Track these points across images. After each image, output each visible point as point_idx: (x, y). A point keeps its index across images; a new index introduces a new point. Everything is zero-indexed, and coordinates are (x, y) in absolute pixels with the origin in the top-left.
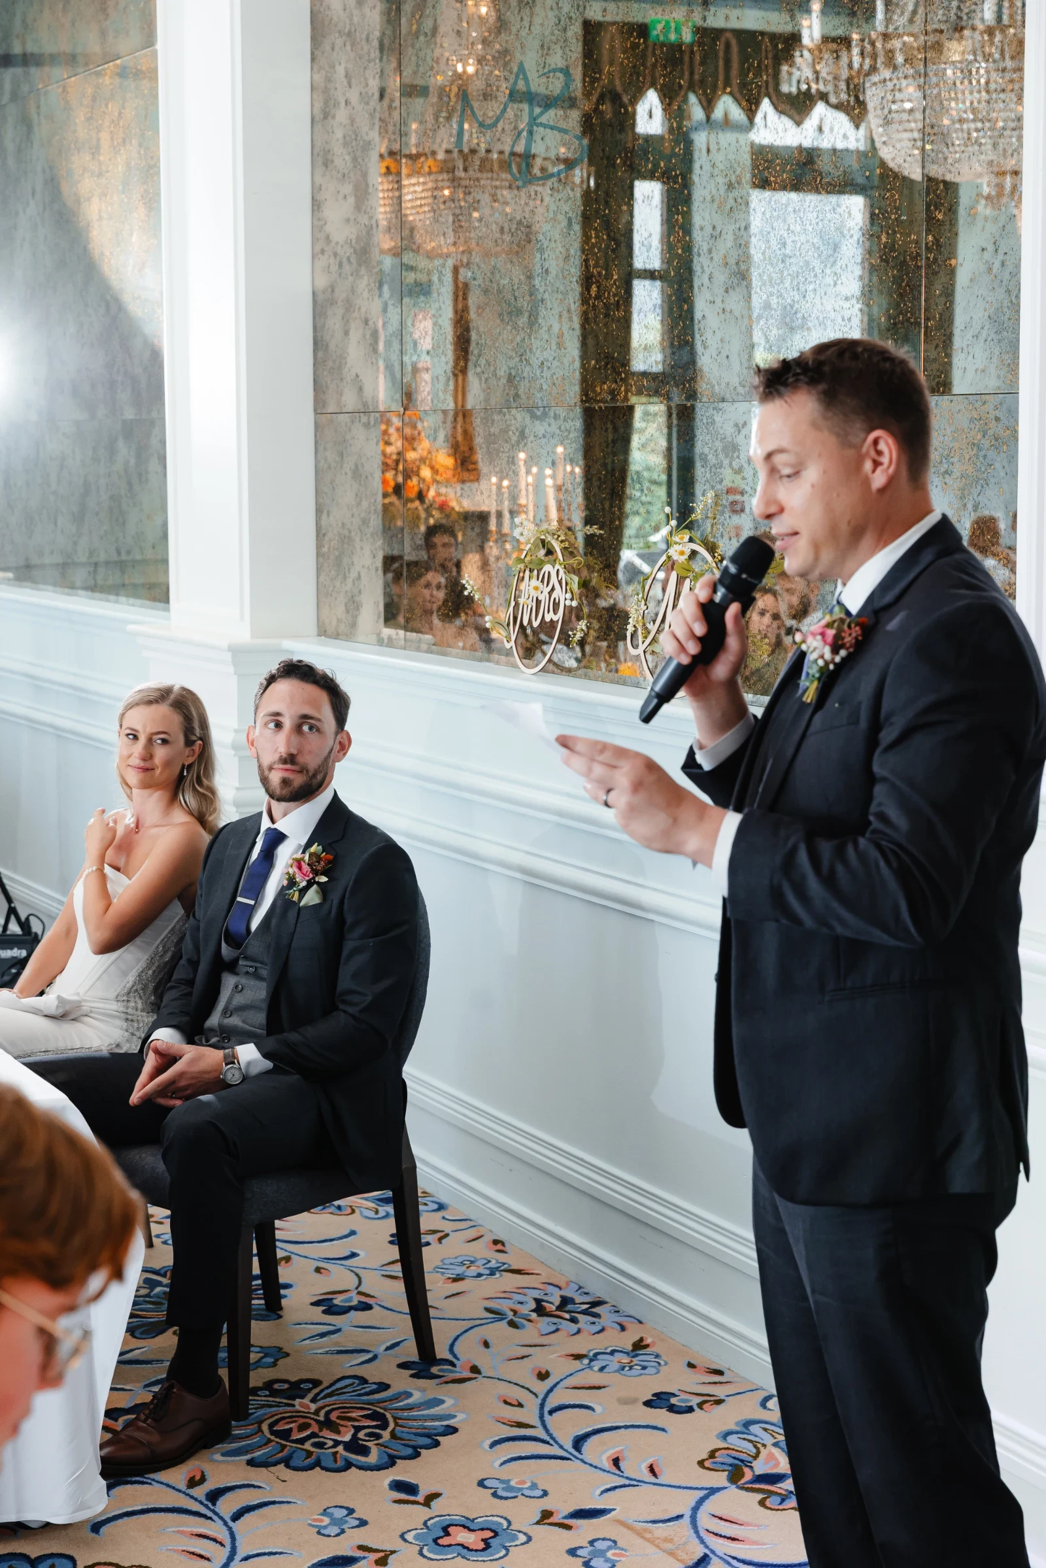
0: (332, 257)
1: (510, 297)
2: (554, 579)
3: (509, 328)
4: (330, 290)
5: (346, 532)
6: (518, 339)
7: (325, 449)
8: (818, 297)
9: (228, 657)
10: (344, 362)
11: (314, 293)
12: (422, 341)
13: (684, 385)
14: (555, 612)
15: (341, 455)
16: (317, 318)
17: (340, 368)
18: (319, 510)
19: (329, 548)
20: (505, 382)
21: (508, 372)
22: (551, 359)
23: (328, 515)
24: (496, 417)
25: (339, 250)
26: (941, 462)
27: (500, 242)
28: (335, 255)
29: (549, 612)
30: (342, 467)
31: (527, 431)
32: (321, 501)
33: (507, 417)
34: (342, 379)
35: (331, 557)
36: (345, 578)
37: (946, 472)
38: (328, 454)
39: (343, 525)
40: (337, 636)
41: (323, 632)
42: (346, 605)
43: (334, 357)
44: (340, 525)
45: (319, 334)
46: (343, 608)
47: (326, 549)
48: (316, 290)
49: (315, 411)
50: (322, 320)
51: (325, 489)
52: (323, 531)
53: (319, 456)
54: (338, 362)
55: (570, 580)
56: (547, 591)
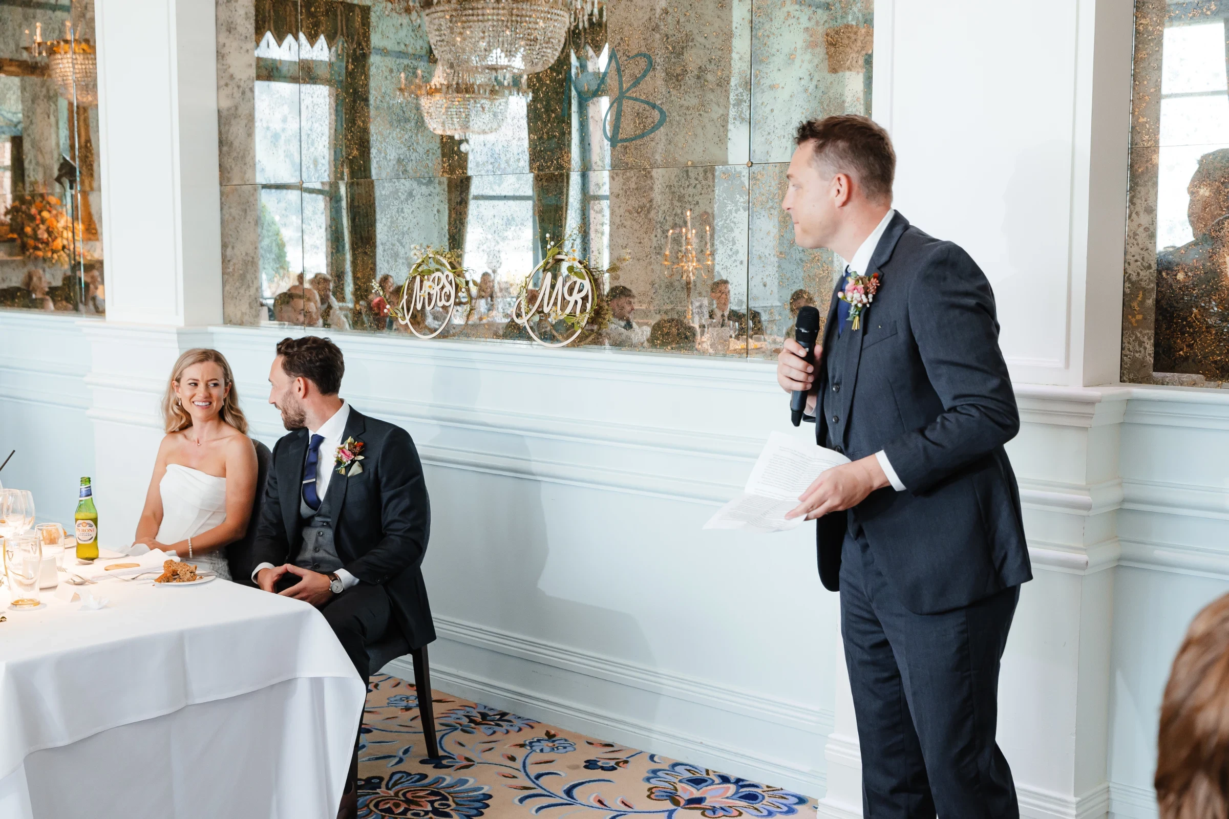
0: (236, 89)
1: (398, 111)
2: (444, 280)
3: (398, 130)
4: (233, 109)
5: (250, 259)
6: (406, 137)
7: (230, 207)
9: (175, 337)
10: (247, 153)
11: (218, 111)
12: (319, 140)
13: (552, 162)
15: (245, 211)
16: (222, 127)
17: (243, 157)
18: (224, 246)
19: (234, 269)
20: (394, 162)
21: (397, 157)
23: (233, 248)
24: (386, 185)
25: (242, 84)
26: (767, 202)
27: (389, 77)
28: (239, 87)
30: (245, 218)
31: (414, 192)
32: (226, 240)
33: (397, 184)
34: (245, 164)
35: (236, 275)
36: (249, 287)
37: (772, 207)
38: (233, 211)
39: (247, 254)
40: (241, 324)
41: (228, 321)
42: (250, 304)
43: (238, 150)
44: (244, 254)
45: (224, 137)
46: (247, 306)
47: (231, 270)
48: (221, 109)
49: (221, 184)
50: (227, 128)
51: (230, 233)
52: (229, 259)
53: (224, 212)
54: (241, 154)
55: (458, 282)
56: (437, 288)
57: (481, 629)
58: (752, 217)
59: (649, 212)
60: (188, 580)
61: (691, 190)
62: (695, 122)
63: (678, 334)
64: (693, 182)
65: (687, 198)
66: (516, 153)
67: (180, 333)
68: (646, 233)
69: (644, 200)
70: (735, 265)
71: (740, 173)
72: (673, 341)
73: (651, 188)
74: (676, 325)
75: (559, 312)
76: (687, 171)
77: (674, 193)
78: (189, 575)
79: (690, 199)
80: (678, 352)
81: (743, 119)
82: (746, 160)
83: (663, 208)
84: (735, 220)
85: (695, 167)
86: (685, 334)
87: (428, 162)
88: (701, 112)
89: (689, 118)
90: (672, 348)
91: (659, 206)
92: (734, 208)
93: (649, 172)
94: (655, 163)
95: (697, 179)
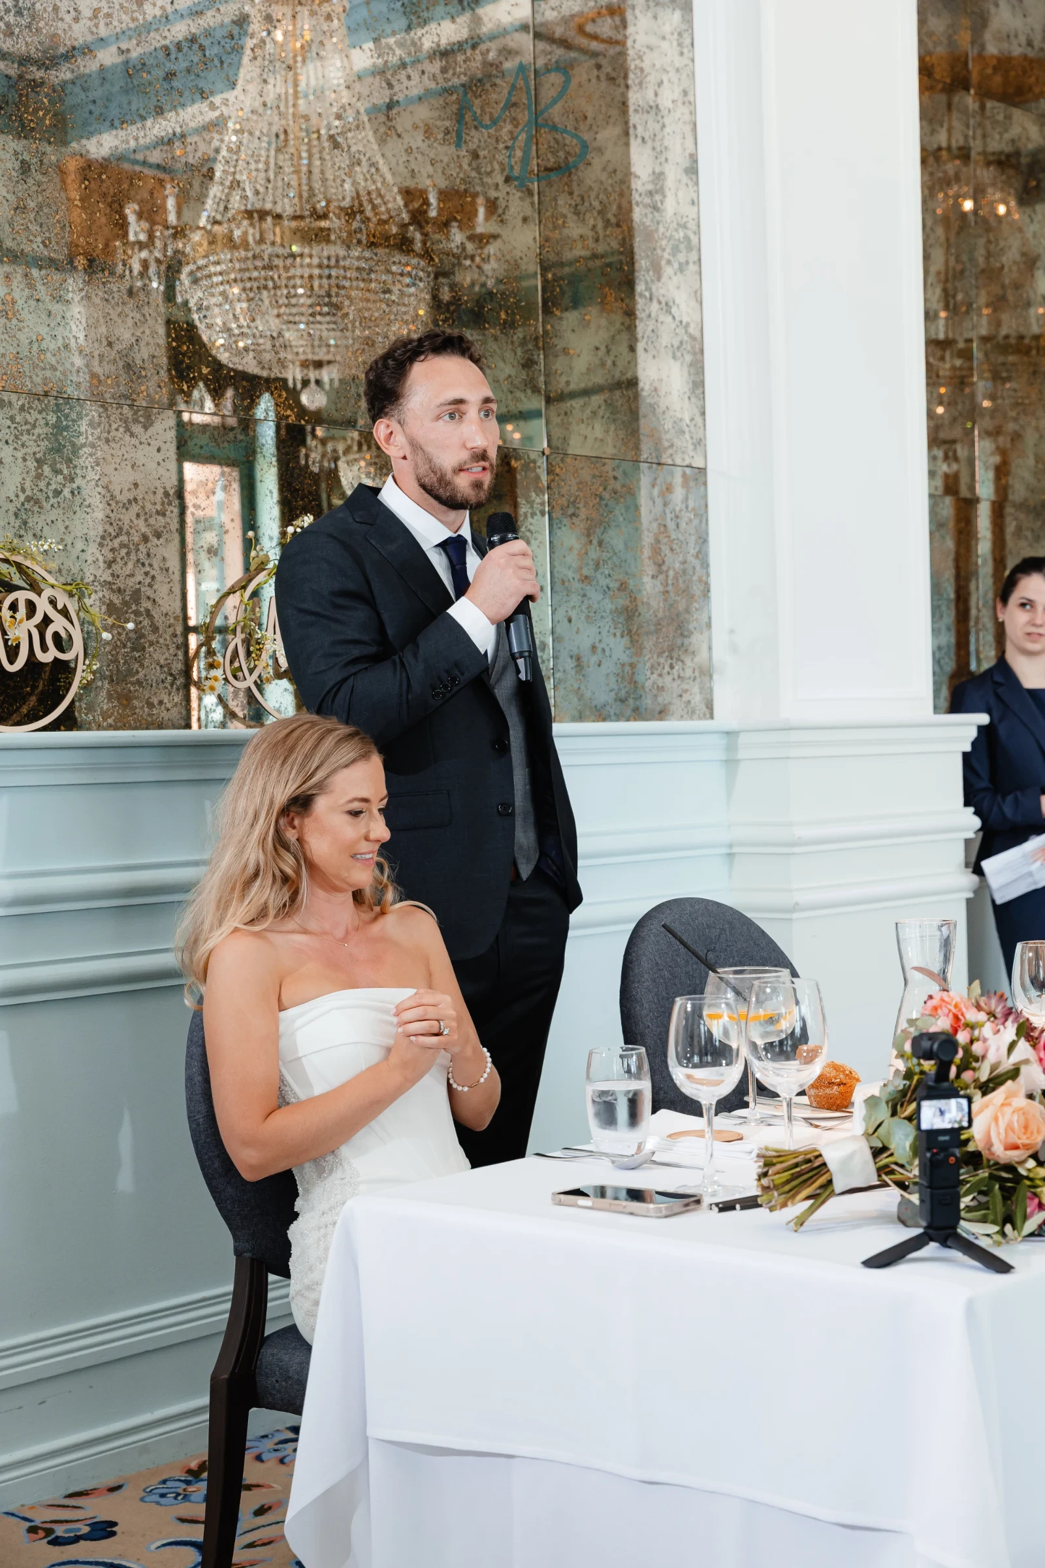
2: (44, 608)
71: (534, 462)
81: (534, 389)
84: (532, 528)
92: (530, 511)
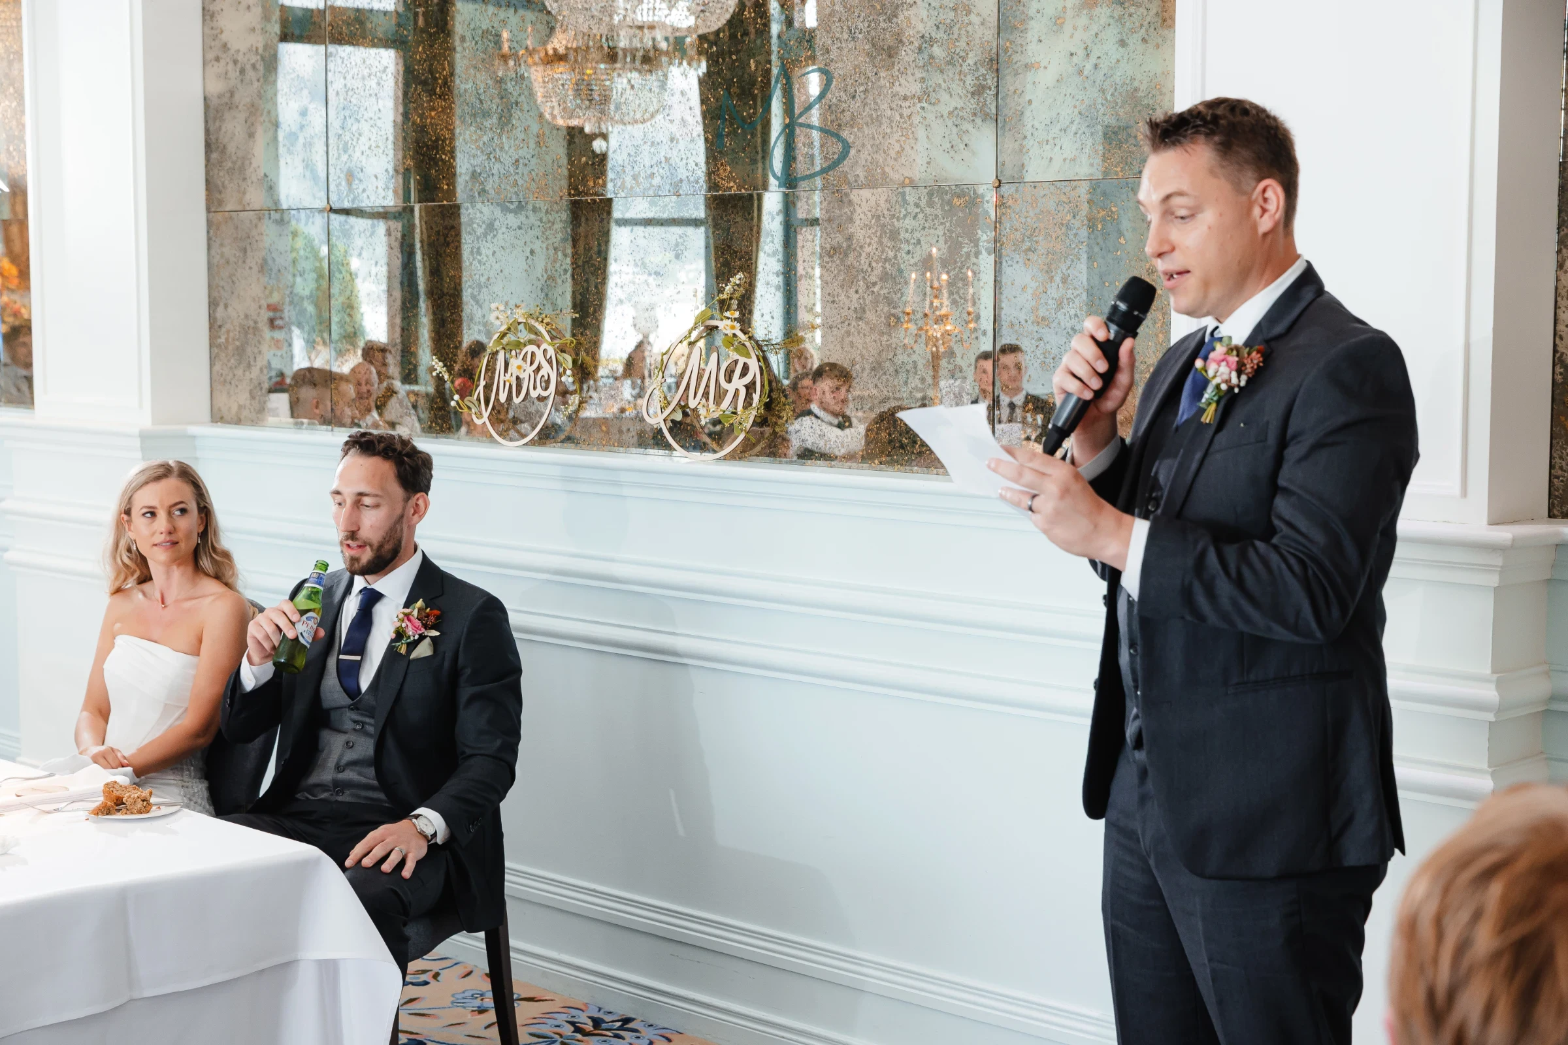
0: (231, 65)
2: (539, 357)
3: (472, 129)
4: (228, 95)
5: (251, 323)
6: (485, 139)
7: (222, 245)
8: (870, 97)
9: (137, 442)
10: (247, 162)
11: (205, 99)
12: (354, 143)
14: (546, 389)
15: (245, 251)
16: (210, 122)
17: (242, 169)
18: (213, 304)
19: (227, 339)
20: (467, 178)
21: (471, 169)
22: (529, 156)
23: (226, 306)
25: (240, 57)
26: (1023, 241)
28: (235, 62)
29: (535, 388)
30: (244, 262)
31: (497, 223)
32: (216, 294)
34: (244, 179)
35: (230, 348)
36: (249, 366)
37: (1029, 249)
38: (227, 250)
39: (247, 316)
40: (238, 422)
41: (218, 417)
42: (251, 392)
43: (234, 158)
44: (242, 316)
45: (213, 137)
46: (247, 395)
47: (222, 340)
48: (208, 95)
49: (208, 210)
50: (217, 124)
51: (222, 283)
52: (219, 323)
53: (213, 252)
54: (239, 163)
55: (561, 359)
56: (530, 370)
57: (594, 890)
58: (1001, 263)
59: (846, 255)
60: (140, 812)
61: (908, 223)
62: (916, 119)
63: (890, 442)
64: (912, 209)
65: (903, 235)
66: (648, 164)
67: (144, 437)
68: (842, 287)
69: (839, 238)
70: (974, 336)
71: (983, 196)
72: (882, 452)
73: (851, 220)
74: (886, 429)
75: (712, 406)
76: (903, 194)
77: (884, 226)
78: (139, 805)
79: (908, 236)
80: (890, 468)
81: (986, 117)
82: (992, 178)
83: (867, 249)
84: (975, 268)
85: (915, 187)
86: (900, 442)
87: (516, 177)
88: (925, 105)
89: (906, 112)
90: (881, 463)
91: (861, 247)
92: (973, 250)
93: (847, 195)
94: (856, 181)
95: (917, 205)
